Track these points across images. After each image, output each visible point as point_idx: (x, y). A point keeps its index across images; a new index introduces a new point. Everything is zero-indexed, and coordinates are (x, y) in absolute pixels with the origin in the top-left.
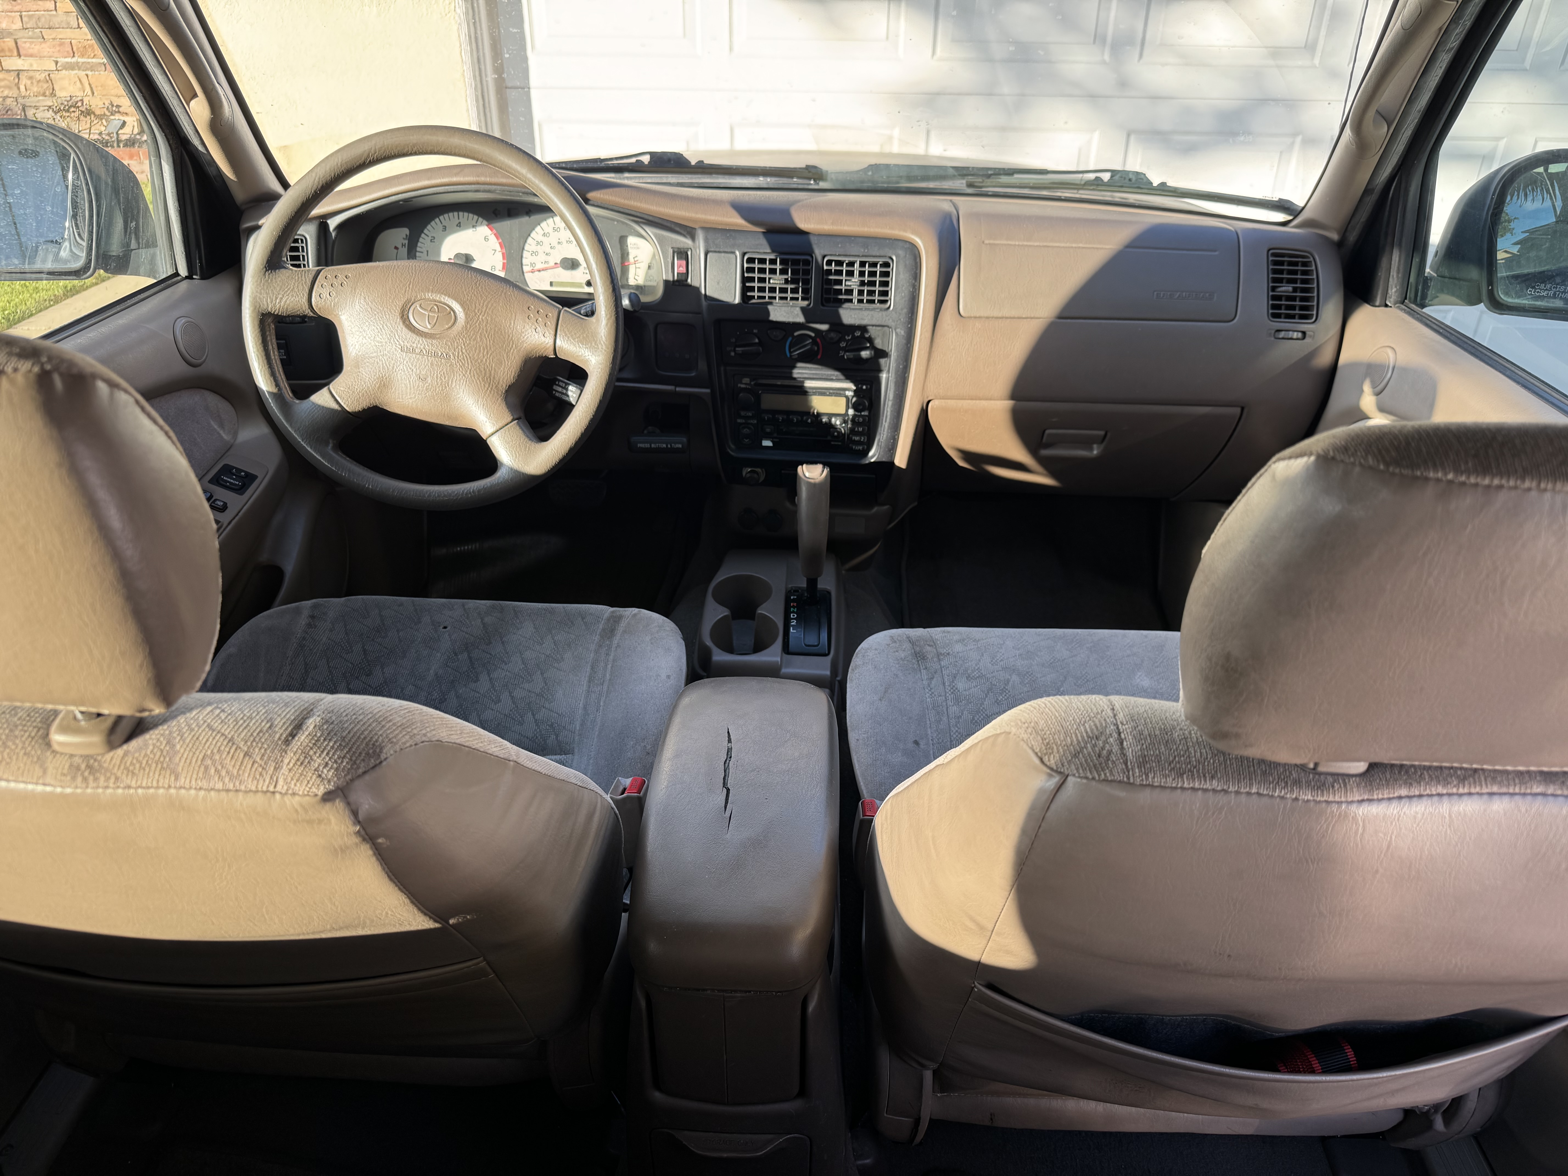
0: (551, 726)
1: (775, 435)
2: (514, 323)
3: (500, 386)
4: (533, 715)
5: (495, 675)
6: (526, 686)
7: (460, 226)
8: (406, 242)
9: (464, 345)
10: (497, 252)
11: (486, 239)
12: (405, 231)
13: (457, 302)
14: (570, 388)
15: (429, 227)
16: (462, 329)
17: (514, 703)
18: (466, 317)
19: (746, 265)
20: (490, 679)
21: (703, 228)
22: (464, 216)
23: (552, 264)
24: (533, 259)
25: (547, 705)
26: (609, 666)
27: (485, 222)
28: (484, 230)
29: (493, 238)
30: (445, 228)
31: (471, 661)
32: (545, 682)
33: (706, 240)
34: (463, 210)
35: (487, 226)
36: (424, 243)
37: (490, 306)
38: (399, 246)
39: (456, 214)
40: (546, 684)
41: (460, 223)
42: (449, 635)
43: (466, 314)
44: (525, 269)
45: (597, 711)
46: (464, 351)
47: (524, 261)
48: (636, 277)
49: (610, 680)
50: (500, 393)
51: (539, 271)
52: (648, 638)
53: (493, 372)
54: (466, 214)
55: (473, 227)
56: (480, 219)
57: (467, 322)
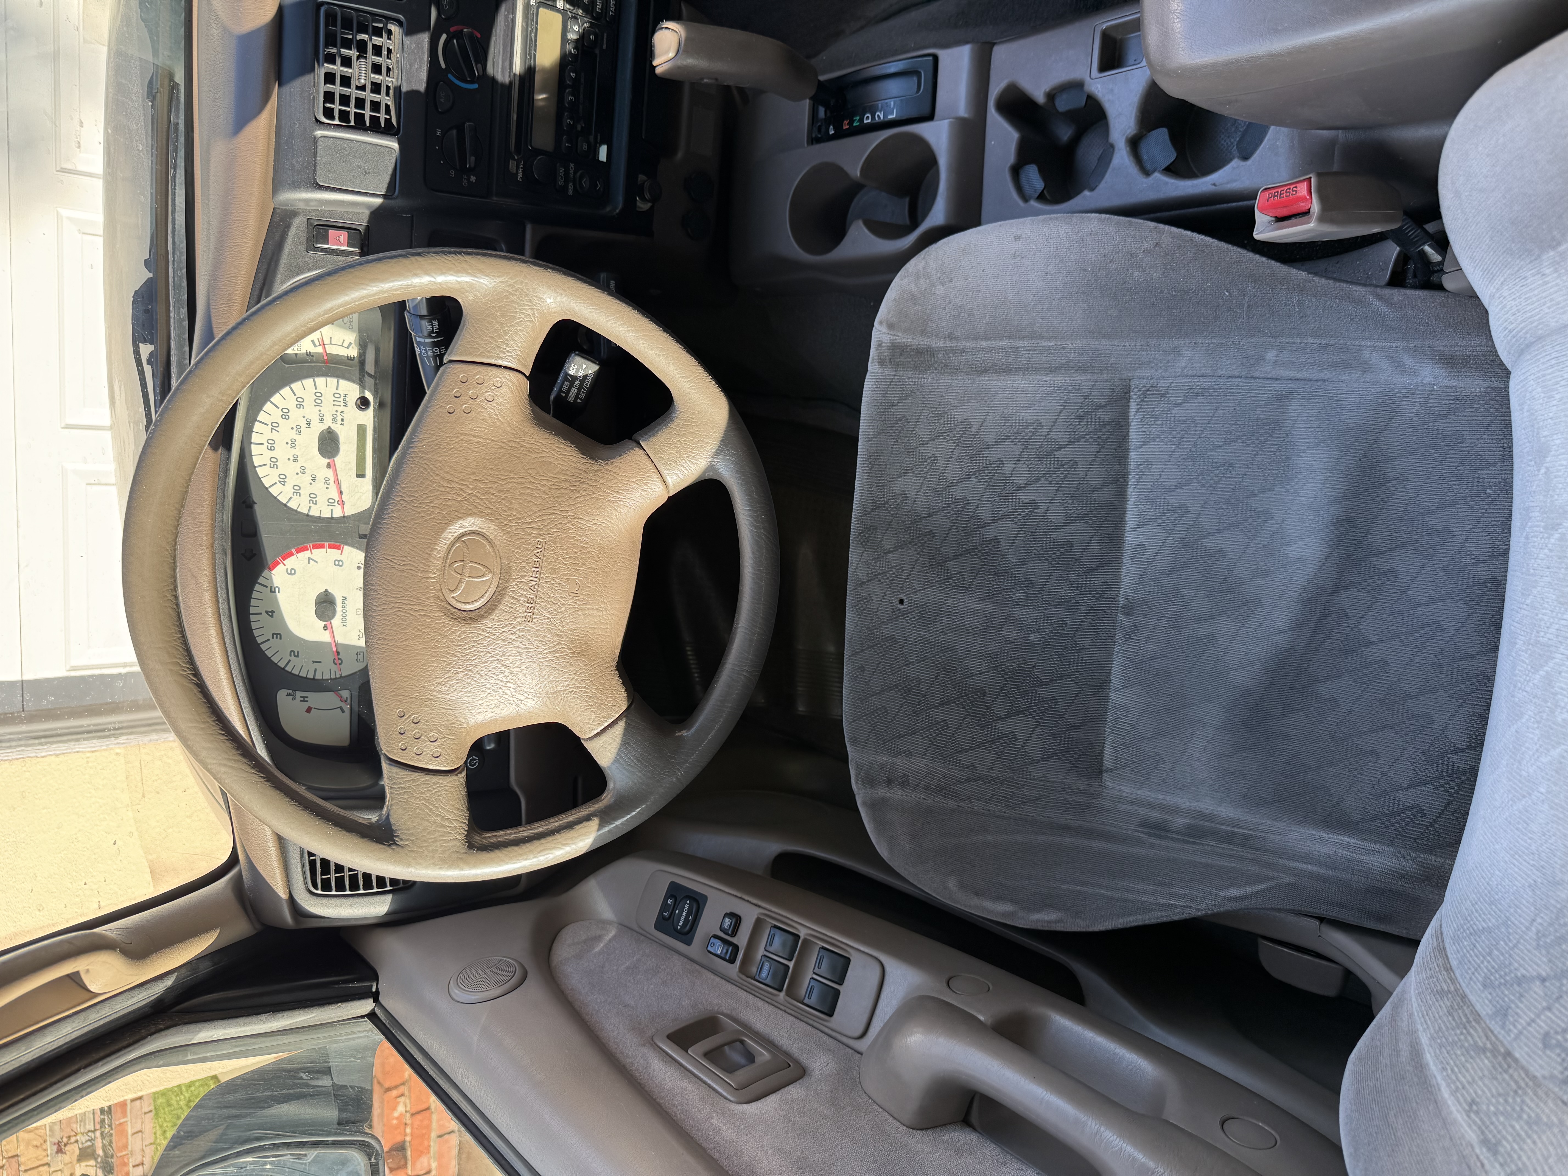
0: (1080, 418)
1: (592, 138)
2: (478, 437)
3: (584, 468)
4: (1061, 448)
5: (987, 516)
6: (1008, 468)
7: (273, 612)
8: (299, 694)
9: (519, 519)
10: (311, 556)
11: (292, 572)
12: (282, 696)
13: (444, 529)
14: (572, 372)
15: (275, 659)
16: (491, 521)
17: (1038, 480)
18: (471, 515)
19: (337, 122)
20: (994, 521)
21: (275, 191)
22: (255, 605)
23: (330, 473)
24: (322, 500)
25: (1045, 430)
26: (984, 344)
27: (265, 573)
28: (278, 576)
29: (291, 562)
30: (277, 635)
31: (961, 555)
32: (1004, 440)
33: (296, 186)
34: (248, 606)
35: (271, 569)
36: (301, 667)
37: (449, 477)
38: (306, 706)
39: (252, 618)
40: (1008, 437)
41: (267, 612)
42: (915, 593)
43: (467, 515)
44: (338, 513)
45: (1064, 348)
46: (529, 519)
47: (327, 514)
48: (346, 345)
49: (1010, 338)
50: (596, 467)
51: (341, 493)
52: (940, 290)
53: (562, 477)
54: (253, 602)
55: (273, 591)
56: (261, 580)
57: (480, 514)
